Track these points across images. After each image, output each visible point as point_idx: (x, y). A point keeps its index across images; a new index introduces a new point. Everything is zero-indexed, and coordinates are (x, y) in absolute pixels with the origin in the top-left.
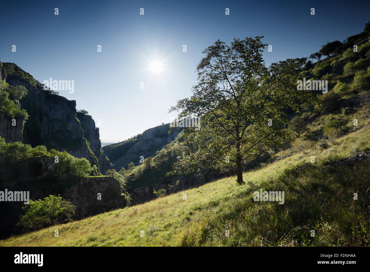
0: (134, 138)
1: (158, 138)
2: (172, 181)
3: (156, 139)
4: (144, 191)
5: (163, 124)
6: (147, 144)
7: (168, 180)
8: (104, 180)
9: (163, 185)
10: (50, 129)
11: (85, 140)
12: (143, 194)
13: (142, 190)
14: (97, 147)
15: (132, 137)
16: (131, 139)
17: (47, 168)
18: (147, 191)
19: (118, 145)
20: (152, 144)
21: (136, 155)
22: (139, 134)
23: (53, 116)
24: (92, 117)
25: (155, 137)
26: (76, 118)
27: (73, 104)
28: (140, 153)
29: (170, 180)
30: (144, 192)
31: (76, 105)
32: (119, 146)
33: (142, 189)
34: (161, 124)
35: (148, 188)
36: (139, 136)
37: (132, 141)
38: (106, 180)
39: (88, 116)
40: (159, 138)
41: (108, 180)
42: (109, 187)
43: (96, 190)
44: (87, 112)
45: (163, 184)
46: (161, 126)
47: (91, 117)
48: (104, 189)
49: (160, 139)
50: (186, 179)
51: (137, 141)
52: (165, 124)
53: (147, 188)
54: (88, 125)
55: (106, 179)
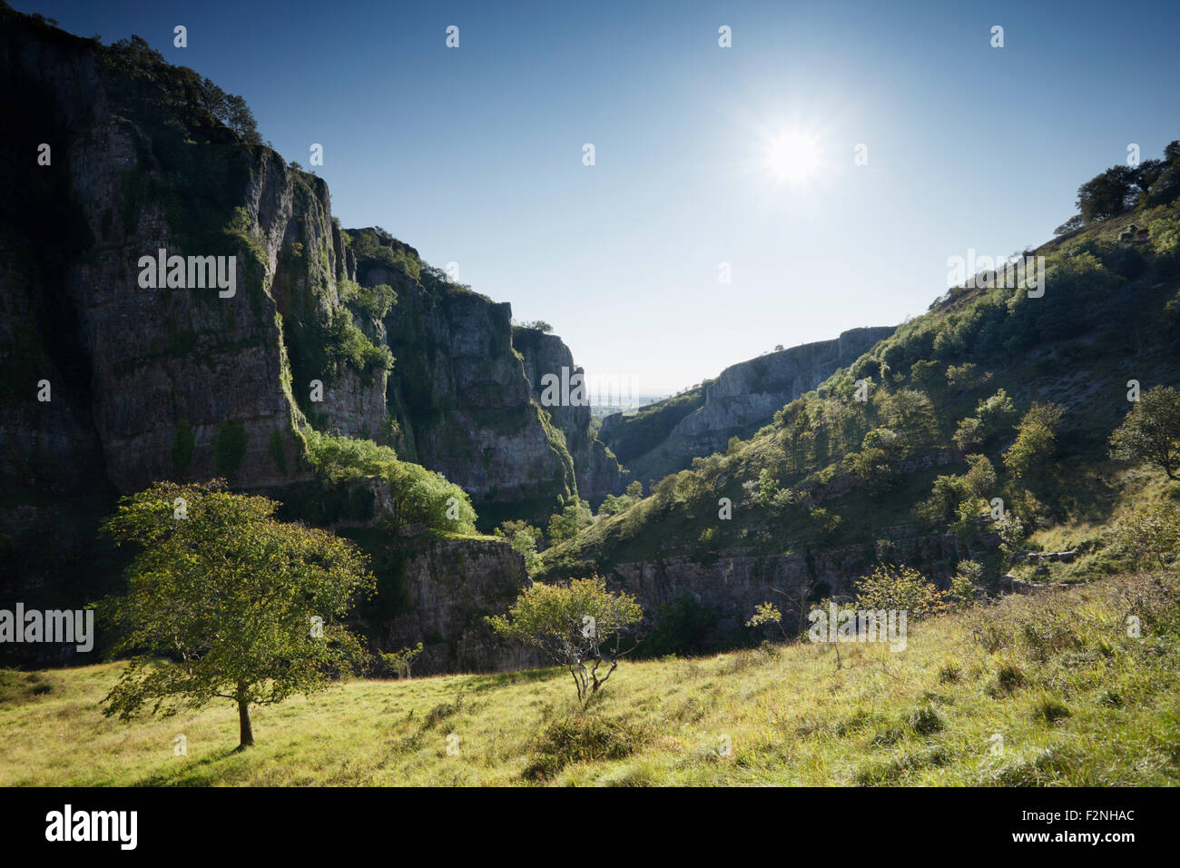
0: (692, 392)
1: (761, 394)
2: (720, 557)
3: (754, 396)
4: (641, 574)
5: (780, 347)
6: (727, 413)
7: (711, 552)
8: (487, 548)
9: (693, 564)
10: (453, 380)
11: (536, 409)
12: (638, 580)
13: (635, 569)
14: (579, 420)
15: (690, 389)
16: (684, 394)
17: (382, 506)
18: (649, 576)
19: (646, 412)
20: (741, 413)
21: (695, 444)
22: (708, 378)
23: (459, 348)
24: (562, 339)
25: (751, 393)
26: (513, 350)
27: (504, 310)
28: (707, 439)
29: (714, 552)
30: (641, 576)
31: (511, 316)
32: (650, 415)
33: (636, 568)
34: (771, 350)
35: (651, 568)
36: (708, 385)
37: (685, 401)
39: (551, 337)
40: (765, 394)
41: (497, 550)
42: (499, 567)
44: (548, 328)
45: (693, 560)
46: (771, 356)
47: (559, 338)
48: (487, 571)
49: (769, 399)
50: (756, 559)
51: (701, 402)
52: (786, 347)
53: (649, 565)
54: (553, 363)
55: (494, 548)
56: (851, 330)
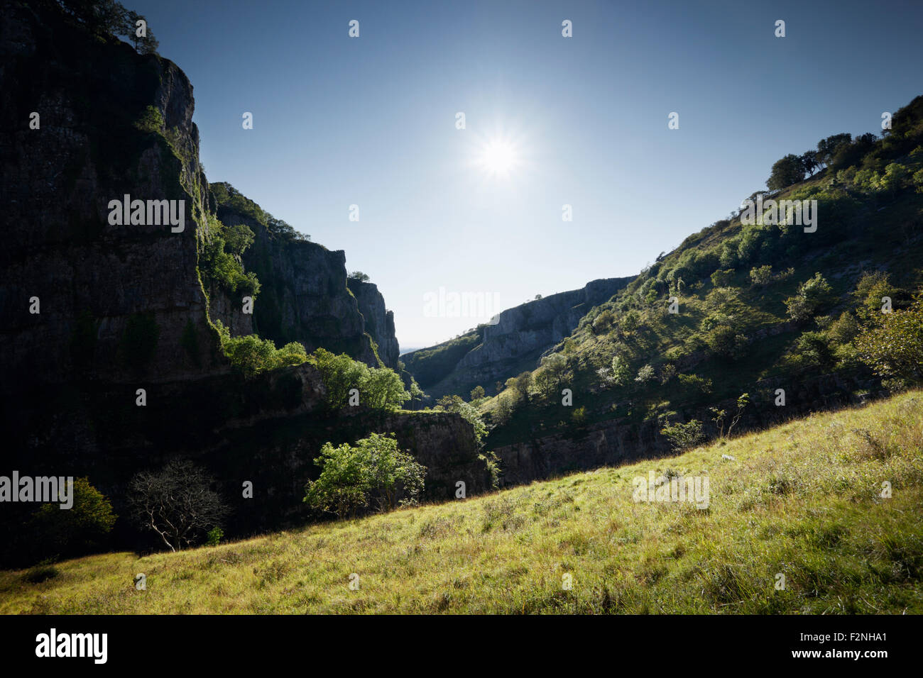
0: (469, 334)
1: (528, 332)
2: (590, 431)
3: (523, 333)
4: (518, 453)
5: (539, 296)
6: (502, 347)
7: (579, 429)
8: (437, 419)
9: (565, 441)
10: (298, 314)
11: (369, 338)
12: (516, 460)
13: (512, 451)
14: (390, 354)
15: (466, 333)
16: (463, 336)
17: (313, 391)
18: (525, 455)
19: (435, 351)
20: (514, 346)
21: (478, 373)
22: (481, 323)
23: (302, 287)
24: (378, 287)
25: (521, 331)
26: (348, 289)
27: (339, 257)
28: (488, 368)
29: (582, 429)
30: (519, 456)
31: (345, 261)
32: (438, 353)
33: (513, 449)
34: (533, 299)
35: (528, 448)
36: (482, 330)
37: (466, 341)
38: (442, 420)
39: (369, 284)
40: (531, 332)
41: (447, 421)
42: (451, 437)
43: (421, 443)
44: (366, 277)
45: (564, 437)
46: (533, 303)
47: (374, 286)
48: (440, 441)
49: (534, 335)
50: (629, 427)
51: (479, 341)
52: (543, 297)
53: (526, 446)
54: (371, 306)
55: (444, 419)
56: (594, 281)
